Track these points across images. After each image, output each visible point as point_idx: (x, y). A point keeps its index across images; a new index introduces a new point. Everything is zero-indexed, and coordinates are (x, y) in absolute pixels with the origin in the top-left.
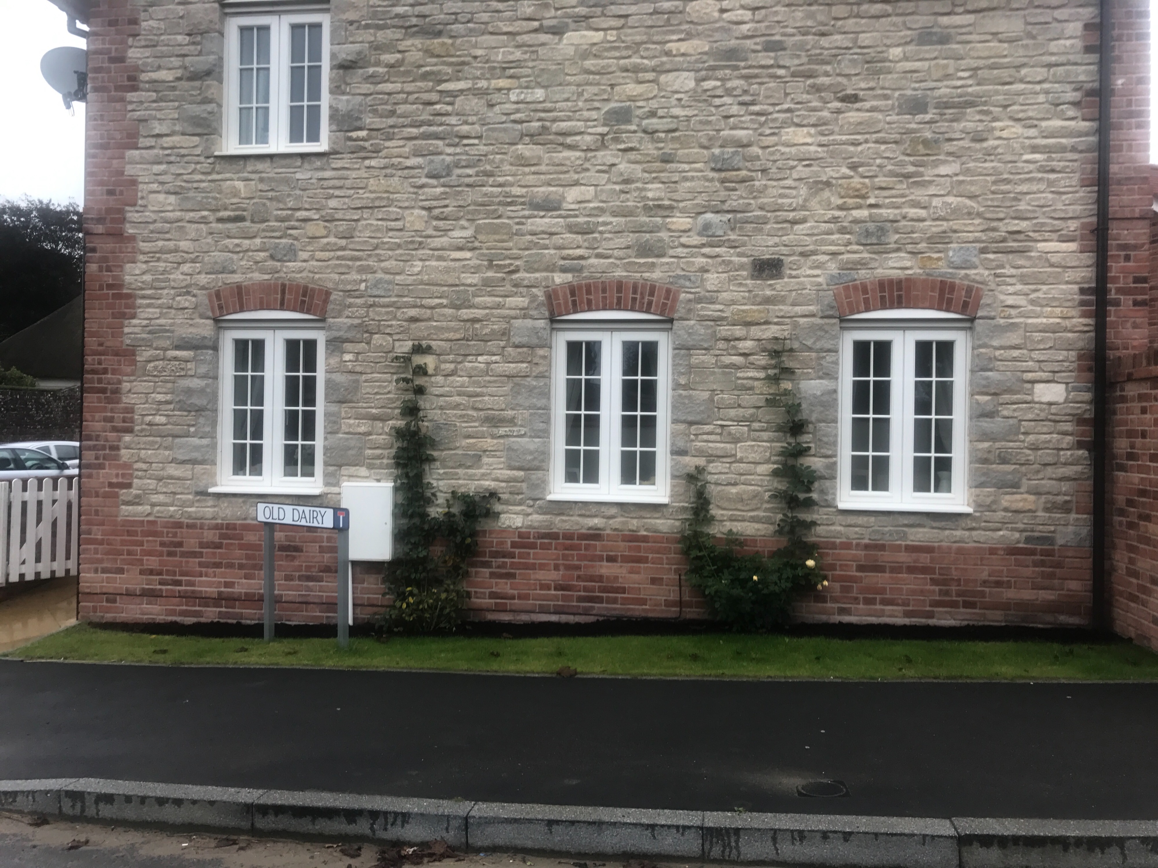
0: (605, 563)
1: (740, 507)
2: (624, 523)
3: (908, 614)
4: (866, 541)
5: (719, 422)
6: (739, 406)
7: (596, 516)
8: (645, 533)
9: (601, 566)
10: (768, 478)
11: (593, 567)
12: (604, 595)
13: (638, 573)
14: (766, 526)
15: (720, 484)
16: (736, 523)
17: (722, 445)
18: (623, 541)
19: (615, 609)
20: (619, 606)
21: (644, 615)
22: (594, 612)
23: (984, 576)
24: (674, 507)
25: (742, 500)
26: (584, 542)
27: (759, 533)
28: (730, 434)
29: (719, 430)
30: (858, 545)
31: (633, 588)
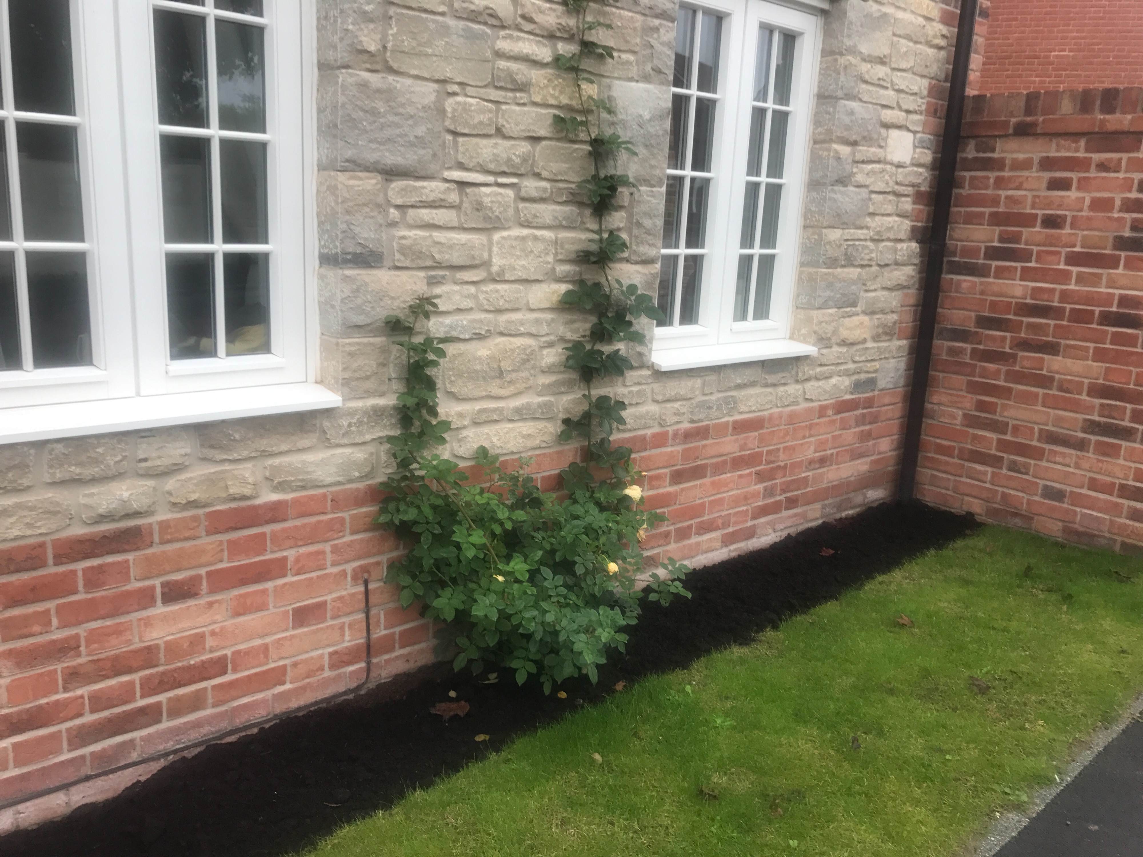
0: (160, 609)
1: (496, 391)
2: (211, 481)
3: (728, 540)
4: (686, 425)
5: (457, 175)
6: (499, 132)
7: (118, 476)
8: (275, 497)
9: (148, 622)
10: (549, 316)
11: (118, 631)
12: (162, 698)
13: (262, 607)
14: (541, 425)
15: (458, 340)
16: (486, 429)
17: (463, 237)
18: (212, 531)
19: (197, 724)
20: (208, 712)
21: (279, 708)
22: (134, 756)
23: (810, 453)
24: (352, 413)
25: (501, 373)
26: (80, 566)
27: (530, 443)
28: (479, 207)
29: (454, 197)
30: (676, 434)
31: (247, 653)
